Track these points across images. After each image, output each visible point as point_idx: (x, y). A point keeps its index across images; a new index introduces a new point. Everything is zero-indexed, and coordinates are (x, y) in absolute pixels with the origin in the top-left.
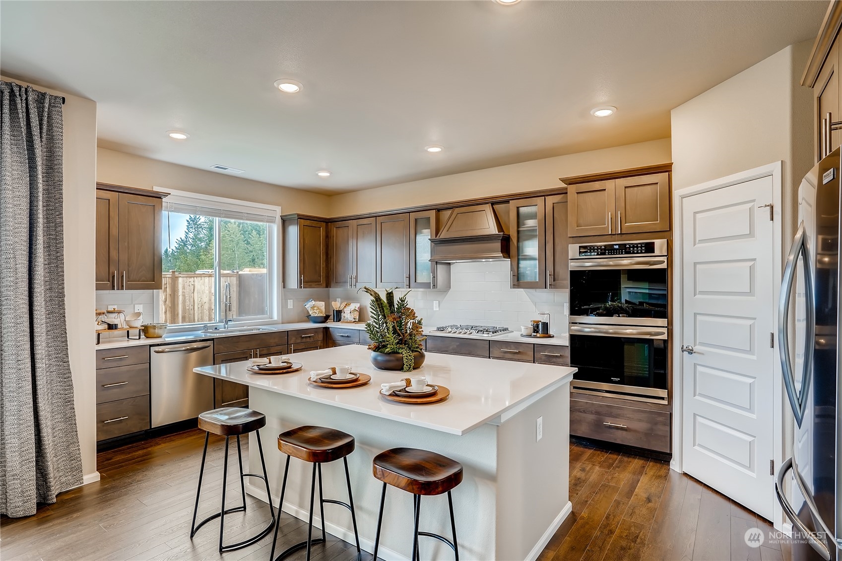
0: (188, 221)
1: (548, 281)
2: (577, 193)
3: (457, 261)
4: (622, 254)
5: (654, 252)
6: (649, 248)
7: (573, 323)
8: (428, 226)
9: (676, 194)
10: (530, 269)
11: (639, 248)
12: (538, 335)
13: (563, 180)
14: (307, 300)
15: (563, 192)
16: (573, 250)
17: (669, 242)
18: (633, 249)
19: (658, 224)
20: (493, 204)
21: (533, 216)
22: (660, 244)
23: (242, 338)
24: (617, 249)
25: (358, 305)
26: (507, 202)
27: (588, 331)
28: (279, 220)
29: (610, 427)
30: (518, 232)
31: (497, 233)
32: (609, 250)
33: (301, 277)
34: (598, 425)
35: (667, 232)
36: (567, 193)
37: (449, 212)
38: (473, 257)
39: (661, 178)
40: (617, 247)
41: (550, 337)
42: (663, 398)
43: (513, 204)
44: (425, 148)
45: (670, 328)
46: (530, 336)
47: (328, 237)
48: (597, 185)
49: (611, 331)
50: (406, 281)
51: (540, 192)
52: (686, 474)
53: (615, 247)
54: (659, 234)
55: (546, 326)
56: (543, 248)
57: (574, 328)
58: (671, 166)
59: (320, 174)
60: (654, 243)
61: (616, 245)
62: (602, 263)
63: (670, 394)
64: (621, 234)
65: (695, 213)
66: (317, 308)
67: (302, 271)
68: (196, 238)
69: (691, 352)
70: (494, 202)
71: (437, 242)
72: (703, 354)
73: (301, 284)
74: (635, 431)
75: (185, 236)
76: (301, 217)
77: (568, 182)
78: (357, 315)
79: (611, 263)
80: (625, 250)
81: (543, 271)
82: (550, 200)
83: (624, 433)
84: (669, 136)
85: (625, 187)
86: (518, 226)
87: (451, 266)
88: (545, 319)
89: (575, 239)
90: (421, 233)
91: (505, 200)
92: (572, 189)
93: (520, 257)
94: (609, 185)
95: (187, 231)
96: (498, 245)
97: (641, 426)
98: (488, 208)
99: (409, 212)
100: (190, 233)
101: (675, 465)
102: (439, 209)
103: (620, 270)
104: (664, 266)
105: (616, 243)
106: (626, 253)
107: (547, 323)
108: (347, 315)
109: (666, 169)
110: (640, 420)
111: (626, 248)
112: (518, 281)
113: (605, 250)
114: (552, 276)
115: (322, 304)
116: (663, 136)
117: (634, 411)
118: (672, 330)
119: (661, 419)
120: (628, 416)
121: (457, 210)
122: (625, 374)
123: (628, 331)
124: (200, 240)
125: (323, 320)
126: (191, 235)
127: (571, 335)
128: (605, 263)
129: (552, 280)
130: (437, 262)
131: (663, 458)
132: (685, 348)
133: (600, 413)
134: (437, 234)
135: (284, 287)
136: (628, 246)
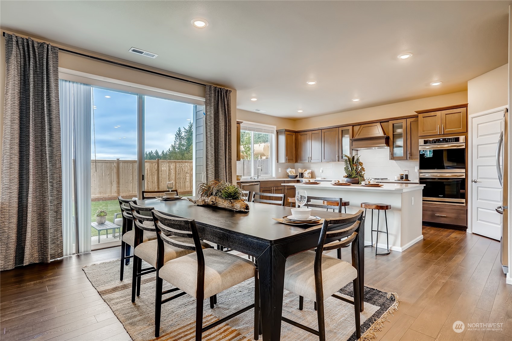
0: (176, 135)
1: (408, 156)
2: (423, 117)
3: (362, 149)
4: (444, 142)
5: (459, 141)
6: (457, 140)
7: (421, 173)
8: (348, 133)
9: (470, 117)
10: (399, 152)
11: (452, 140)
12: (403, 180)
13: (416, 112)
14: (287, 168)
15: (417, 117)
16: (421, 141)
17: (466, 137)
18: (449, 140)
19: (461, 130)
20: (380, 123)
21: (401, 127)
22: (462, 138)
23: (269, 182)
24: (441, 141)
25: (310, 171)
26: (388, 121)
27: (427, 176)
28: (275, 132)
29: (438, 216)
30: (393, 135)
31: (383, 135)
32: (438, 141)
33: (286, 157)
34: (433, 216)
35: (465, 133)
36: (418, 117)
37: (358, 127)
38: (368, 147)
39: (463, 110)
40: (442, 140)
41: (409, 181)
42: (463, 203)
43: (391, 123)
44: (352, 100)
45: (466, 173)
46: (399, 180)
47: (296, 139)
48: (432, 114)
49: (439, 175)
50: (337, 158)
51: (404, 117)
52: (474, 234)
53: (441, 140)
54: (461, 133)
55: (407, 176)
56: (406, 142)
57: (421, 174)
58: (467, 105)
59: (298, 111)
60: (459, 138)
61: (441, 139)
62: (434, 147)
63: (466, 201)
64: (443, 134)
65: (478, 124)
66: (291, 172)
67: (287, 155)
68: (180, 144)
69: (475, 182)
70: (381, 122)
71: (353, 140)
72: (481, 182)
73: (286, 160)
74: (450, 218)
75: (174, 143)
76: (286, 131)
77: (418, 113)
78: (310, 175)
79: (439, 147)
80: (445, 141)
81: (406, 152)
82: (409, 120)
83: (445, 219)
84: (467, 90)
85: (446, 114)
86: (393, 132)
87: (358, 151)
88: (406, 173)
89: (422, 137)
90: (344, 137)
91: (387, 121)
92: (420, 116)
93: (394, 146)
94: (438, 113)
95: (175, 141)
96: (384, 141)
97: (453, 215)
98: (379, 125)
99: (339, 127)
100: (177, 142)
101: (469, 231)
102: (353, 125)
103: (443, 150)
104: (464, 147)
105: (441, 138)
106: (446, 142)
107: (407, 175)
108: (306, 174)
109: (466, 106)
110: (453, 213)
111: (446, 140)
112: (393, 157)
113: (436, 141)
114: (410, 154)
115: (294, 170)
116: (464, 90)
117: (450, 209)
118: (467, 174)
119: (462, 212)
120: (447, 211)
121: (363, 126)
122: (446, 194)
123: (447, 175)
124: (183, 145)
125: (295, 177)
126: (177, 143)
127: (420, 178)
128: (436, 147)
129: (410, 156)
130: (352, 149)
131: (463, 228)
132: (473, 180)
133: (434, 211)
134: (353, 138)
135: (278, 162)
136: (447, 139)
